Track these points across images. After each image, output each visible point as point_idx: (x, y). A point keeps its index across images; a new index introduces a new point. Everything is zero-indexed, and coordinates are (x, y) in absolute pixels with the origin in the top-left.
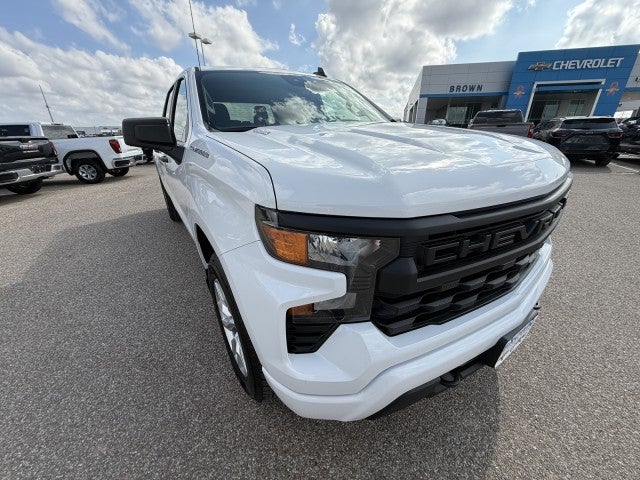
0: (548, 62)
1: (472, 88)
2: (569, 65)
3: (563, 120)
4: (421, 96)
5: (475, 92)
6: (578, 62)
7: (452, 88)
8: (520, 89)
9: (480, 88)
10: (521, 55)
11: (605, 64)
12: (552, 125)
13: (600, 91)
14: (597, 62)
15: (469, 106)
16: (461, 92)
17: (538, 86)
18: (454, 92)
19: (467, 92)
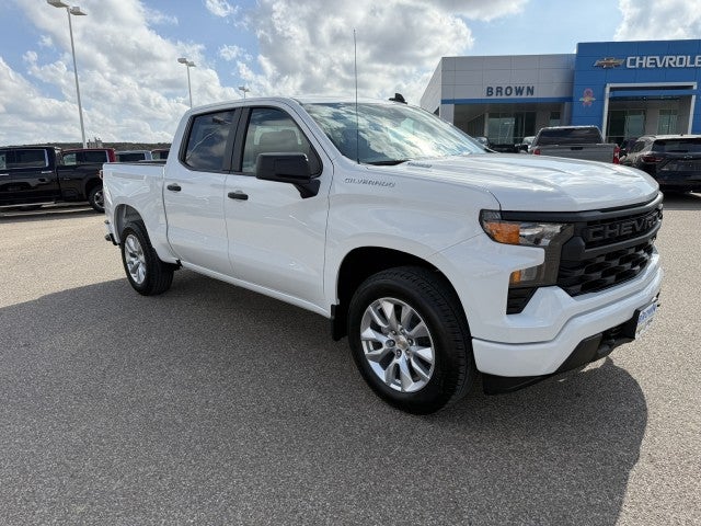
0: (618, 57)
1: (519, 91)
2: (647, 62)
3: (653, 139)
4: (443, 102)
5: (524, 96)
6: (658, 58)
7: (490, 90)
8: (588, 93)
9: (530, 90)
10: (581, 46)
11: (692, 62)
12: (641, 146)
13: (694, 97)
14: (681, 60)
15: (517, 117)
16: (504, 96)
17: (612, 89)
18: (494, 97)
19: (513, 96)
